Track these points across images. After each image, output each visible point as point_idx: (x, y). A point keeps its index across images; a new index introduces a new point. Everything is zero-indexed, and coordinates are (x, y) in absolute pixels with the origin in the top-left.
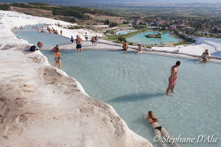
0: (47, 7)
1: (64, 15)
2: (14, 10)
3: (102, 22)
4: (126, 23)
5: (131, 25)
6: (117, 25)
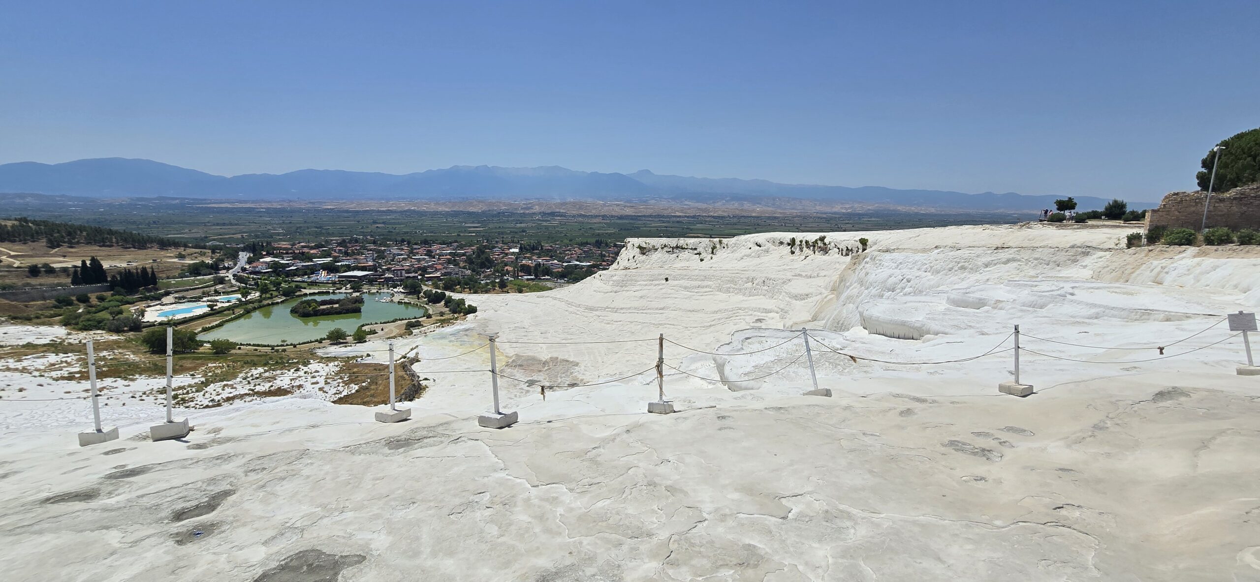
4: (208, 271)
5: (229, 275)
6: (155, 283)
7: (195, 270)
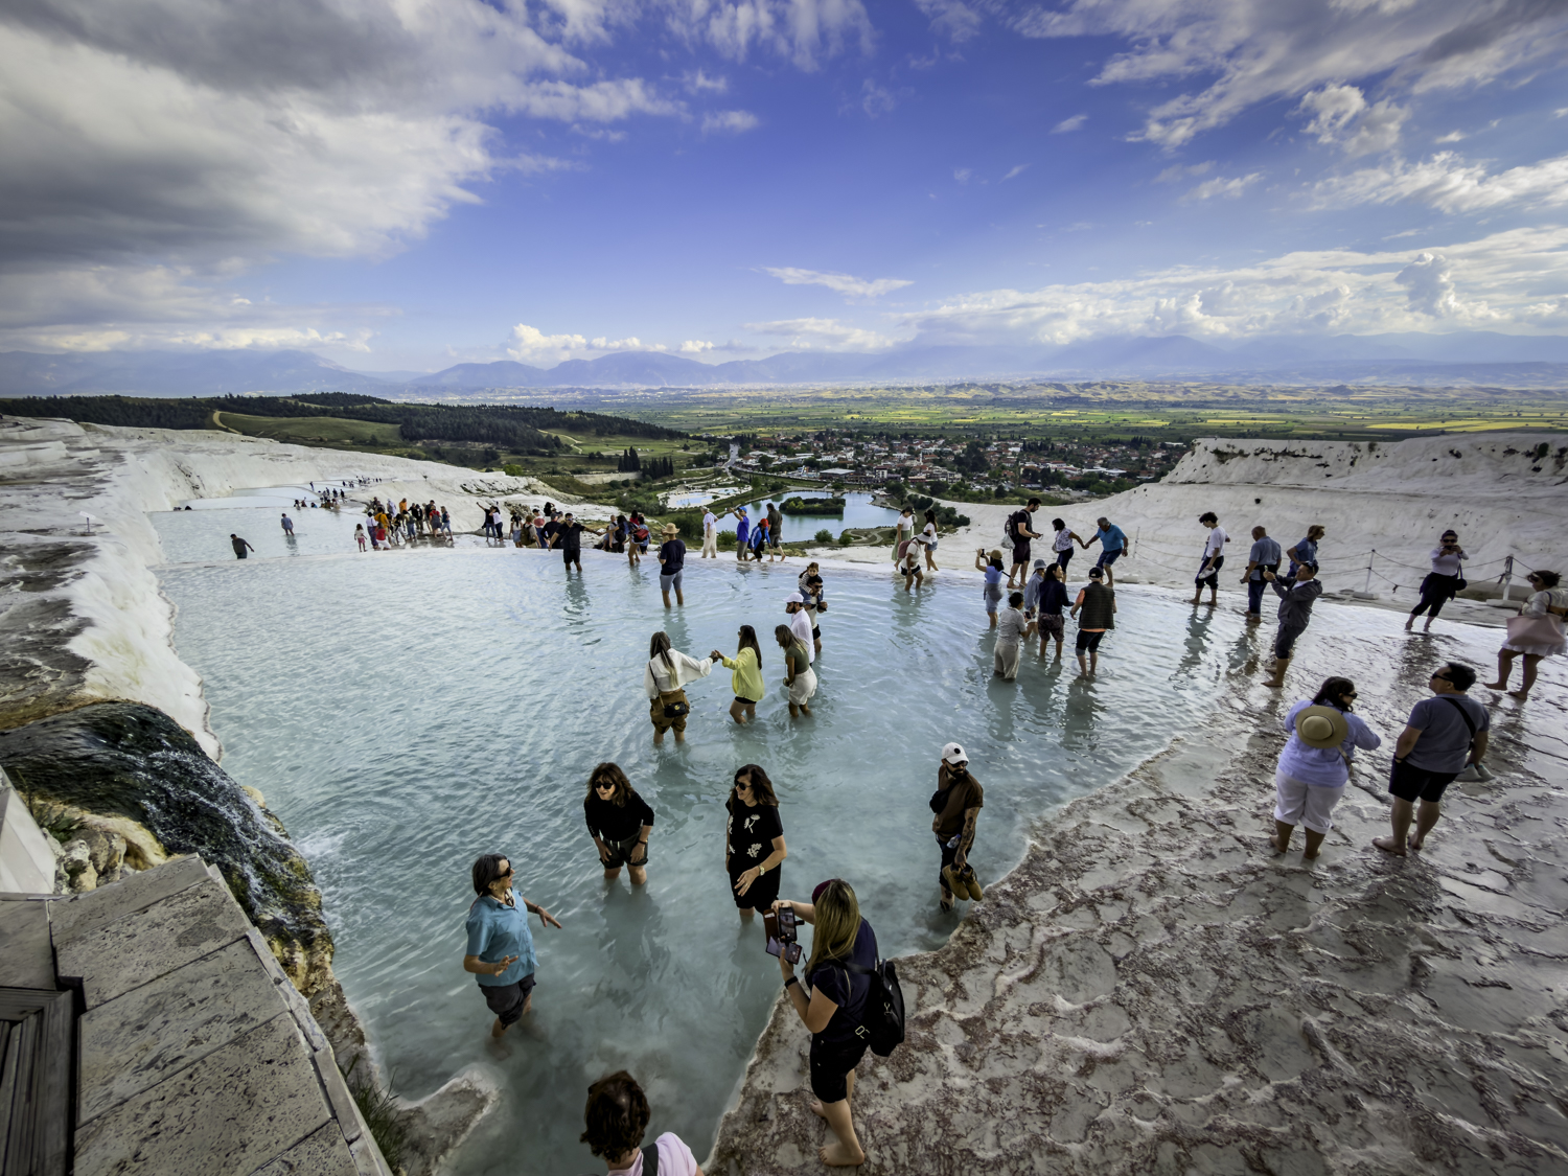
0: (375, 408)
1: (450, 439)
2: (228, 426)
3: (609, 460)
4: (708, 463)
5: (725, 467)
6: (672, 473)
7: (700, 461)
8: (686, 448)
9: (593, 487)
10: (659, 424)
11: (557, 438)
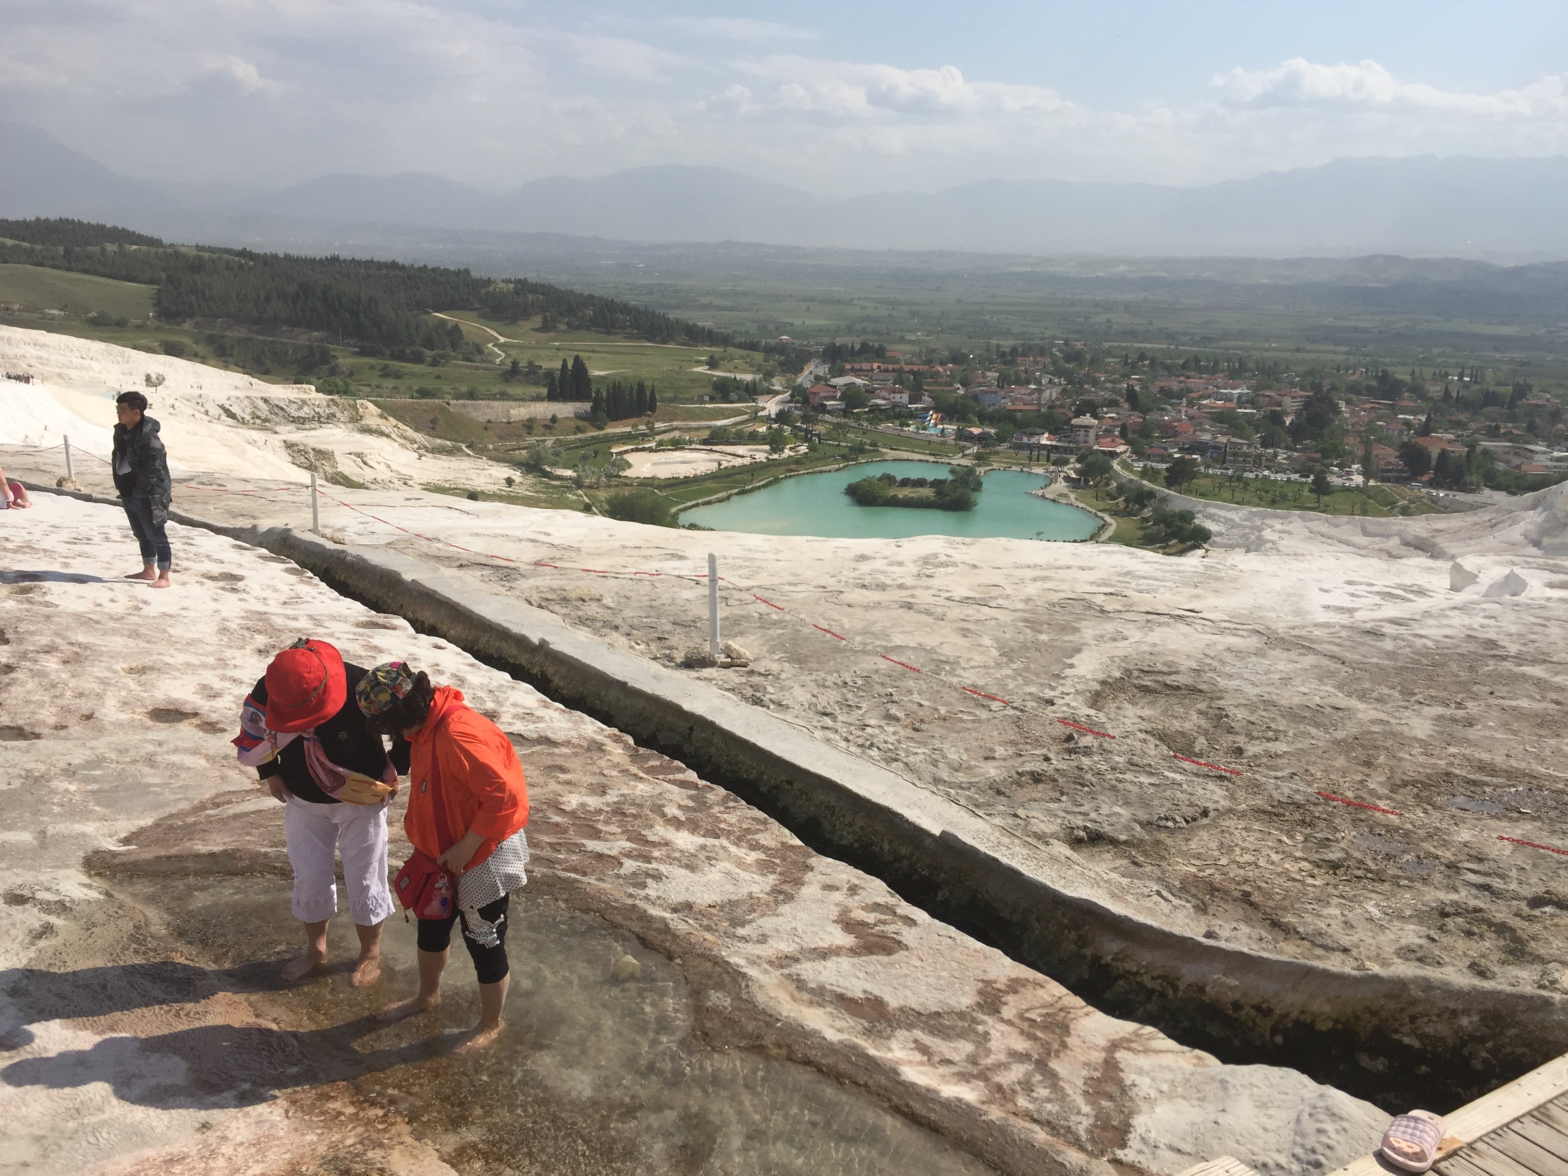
1: (249, 322)
4: (740, 395)
5: (769, 407)
6: (653, 408)
8: (713, 364)
9: (488, 426)
10: (672, 315)
11: (456, 328)
